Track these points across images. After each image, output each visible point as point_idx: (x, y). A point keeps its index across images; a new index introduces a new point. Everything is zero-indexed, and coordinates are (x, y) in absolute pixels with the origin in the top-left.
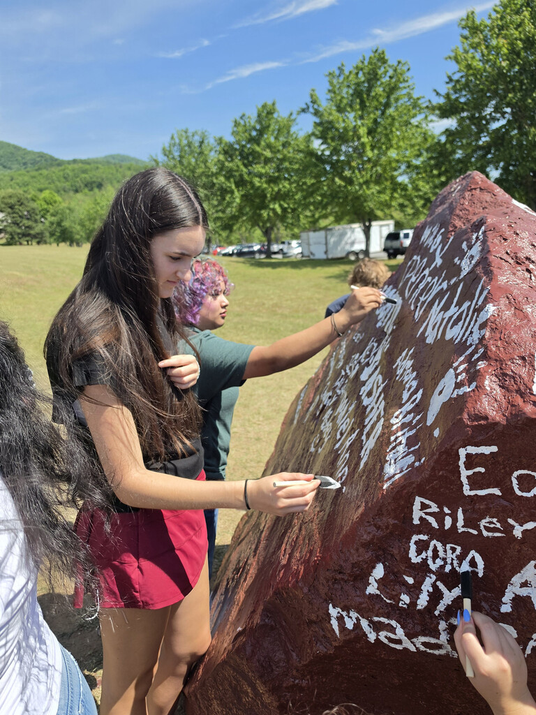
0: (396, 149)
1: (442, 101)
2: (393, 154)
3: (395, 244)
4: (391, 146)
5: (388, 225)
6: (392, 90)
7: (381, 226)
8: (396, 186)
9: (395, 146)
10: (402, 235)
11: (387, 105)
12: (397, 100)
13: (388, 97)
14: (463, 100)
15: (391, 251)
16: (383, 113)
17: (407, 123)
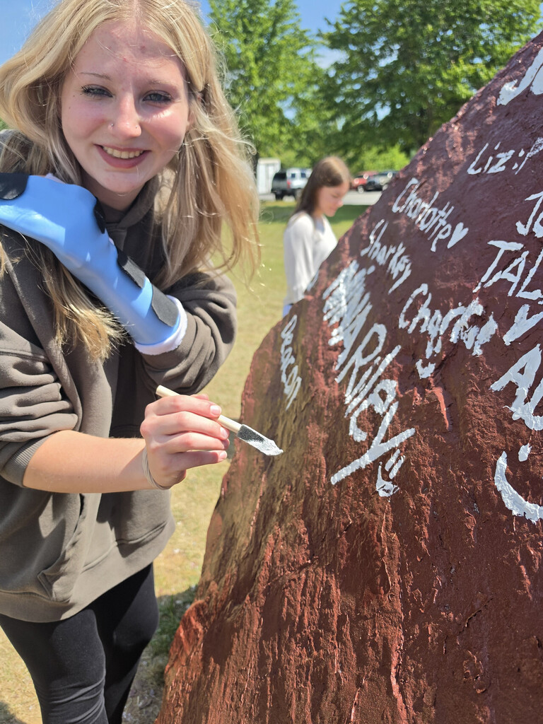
0: (284, 80)
1: (332, 30)
2: (279, 85)
3: (282, 184)
4: (278, 77)
5: (273, 165)
6: (278, 18)
7: (268, 165)
8: (283, 122)
9: (282, 76)
10: (289, 175)
11: (273, 34)
12: (283, 30)
13: (274, 25)
14: (354, 32)
15: (279, 193)
16: (269, 41)
17: (294, 54)
